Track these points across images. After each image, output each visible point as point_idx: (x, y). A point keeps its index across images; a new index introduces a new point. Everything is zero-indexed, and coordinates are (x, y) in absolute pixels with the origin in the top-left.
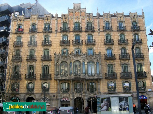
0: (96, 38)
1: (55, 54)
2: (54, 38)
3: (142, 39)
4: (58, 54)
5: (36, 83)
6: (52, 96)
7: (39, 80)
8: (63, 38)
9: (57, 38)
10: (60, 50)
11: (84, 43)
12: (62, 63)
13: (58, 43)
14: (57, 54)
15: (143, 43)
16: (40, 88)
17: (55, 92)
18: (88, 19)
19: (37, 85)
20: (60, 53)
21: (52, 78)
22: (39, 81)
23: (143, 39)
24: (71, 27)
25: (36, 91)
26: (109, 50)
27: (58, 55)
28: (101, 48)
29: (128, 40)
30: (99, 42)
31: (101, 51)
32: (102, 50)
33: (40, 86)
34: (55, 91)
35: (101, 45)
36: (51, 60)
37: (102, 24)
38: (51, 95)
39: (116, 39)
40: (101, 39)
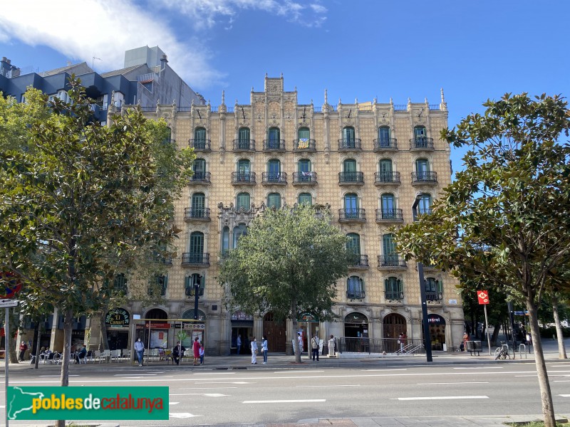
0: (320, 169)
1: (221, 206)
2: (218, 165)
3: (438, 173)
4: (229, 206)
5: (172, 275)
6: (211, 308)
7: (180, 268)
8: (239, 168)
9: (224, 167)
10: (231, 196)
11: (290, 181)
12: (236, 227)
13: (227, 179)
14: (225, 206)
15: (439, 182)
16: (182, 286)
17: (219, 298)
18: (301, 121)
19: (175, 280)
20: (232, 204)
21: (211, 264)
22: (178, 271)
23: (441, 171)
24: (259, 140)
25: (171, 293)
26: (351, 200)
27: (227, 209)
28: (332, 194)
29: (401, 173)
30: (327, 178)
31: (330, 201)
32: (332, 199)
33: (182, 282)
34: (219, 296)
35: (331, 186)
36: (209, 220)
37: (336, 133)
38: (208, 304)
39: (370, 171)
40: (333, 171)
